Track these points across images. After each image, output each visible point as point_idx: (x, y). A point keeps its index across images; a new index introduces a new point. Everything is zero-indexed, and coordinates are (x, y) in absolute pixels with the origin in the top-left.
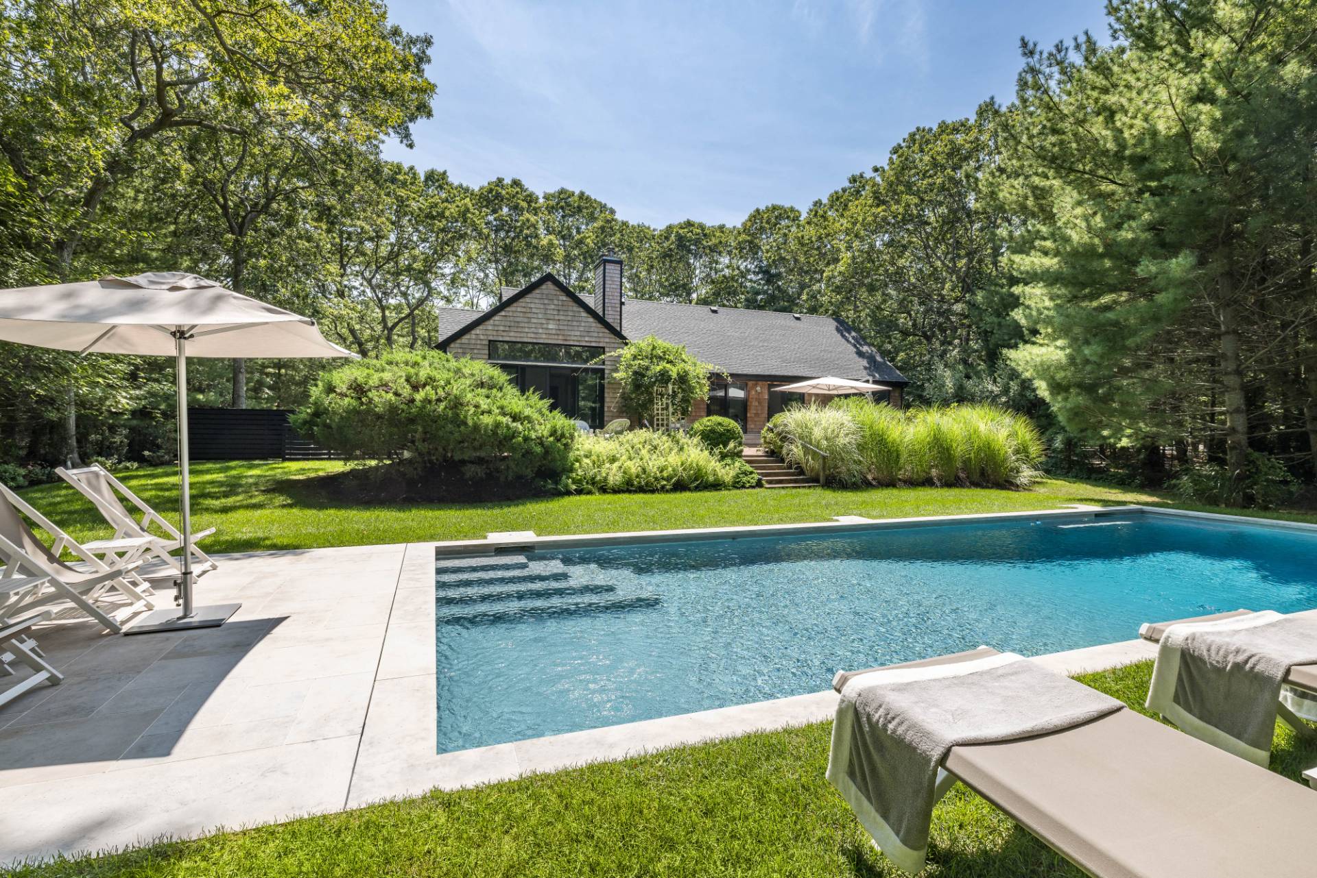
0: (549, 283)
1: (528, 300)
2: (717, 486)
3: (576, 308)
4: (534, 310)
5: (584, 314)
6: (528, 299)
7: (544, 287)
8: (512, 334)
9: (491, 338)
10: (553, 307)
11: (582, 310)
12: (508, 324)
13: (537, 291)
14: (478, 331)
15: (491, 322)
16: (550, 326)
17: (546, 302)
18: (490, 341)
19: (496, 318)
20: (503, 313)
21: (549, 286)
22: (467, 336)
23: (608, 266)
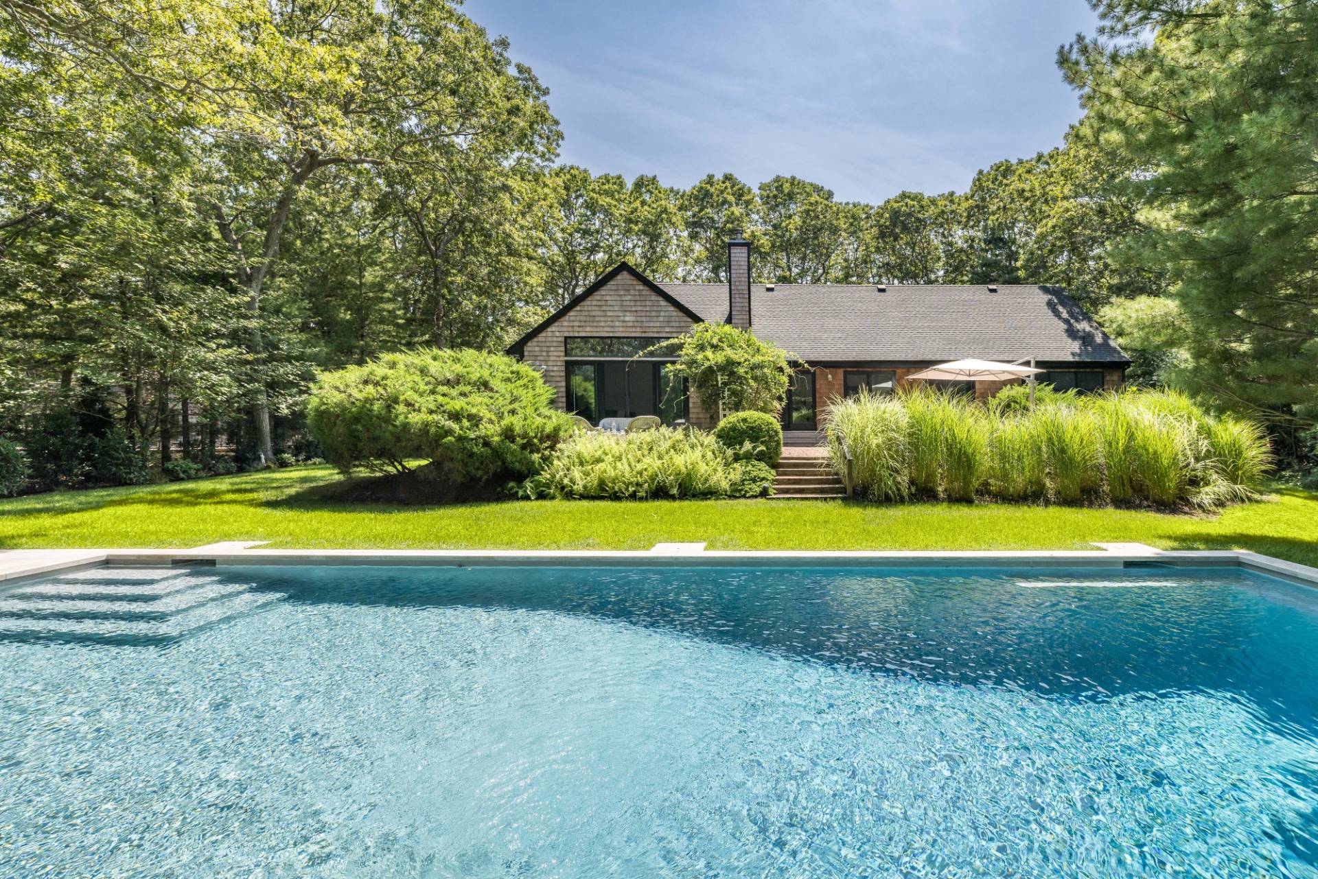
0: (625, 272)
1: (603, 293)
2: (709, 494)
3: (654, 297)
4: (610, 303)
5: (663, 303)
6: (603, 291)
7: (619, 277)
8: (588, 329)
9: (567, 334)
10: (629, 298)
11: (660, 298)
12: (583, 318)
13: (612, 282)
14: (553, 328)
15: (567, 318)
16: (627, 319)
17: (622, 293)
18: (566, 338)
19: (572, 313)
20: (578, 308)
21: (624, 277)
22: (543, 334)
23: (734, 250)
